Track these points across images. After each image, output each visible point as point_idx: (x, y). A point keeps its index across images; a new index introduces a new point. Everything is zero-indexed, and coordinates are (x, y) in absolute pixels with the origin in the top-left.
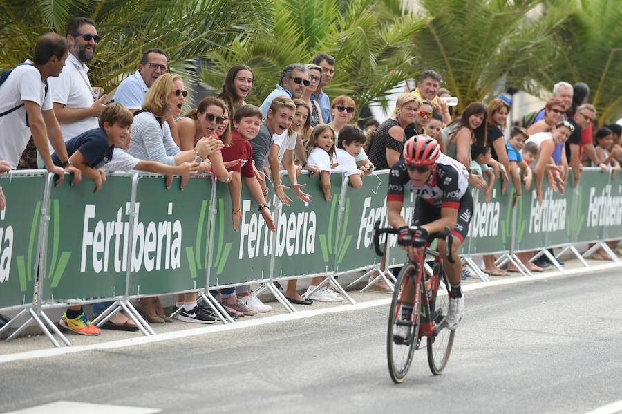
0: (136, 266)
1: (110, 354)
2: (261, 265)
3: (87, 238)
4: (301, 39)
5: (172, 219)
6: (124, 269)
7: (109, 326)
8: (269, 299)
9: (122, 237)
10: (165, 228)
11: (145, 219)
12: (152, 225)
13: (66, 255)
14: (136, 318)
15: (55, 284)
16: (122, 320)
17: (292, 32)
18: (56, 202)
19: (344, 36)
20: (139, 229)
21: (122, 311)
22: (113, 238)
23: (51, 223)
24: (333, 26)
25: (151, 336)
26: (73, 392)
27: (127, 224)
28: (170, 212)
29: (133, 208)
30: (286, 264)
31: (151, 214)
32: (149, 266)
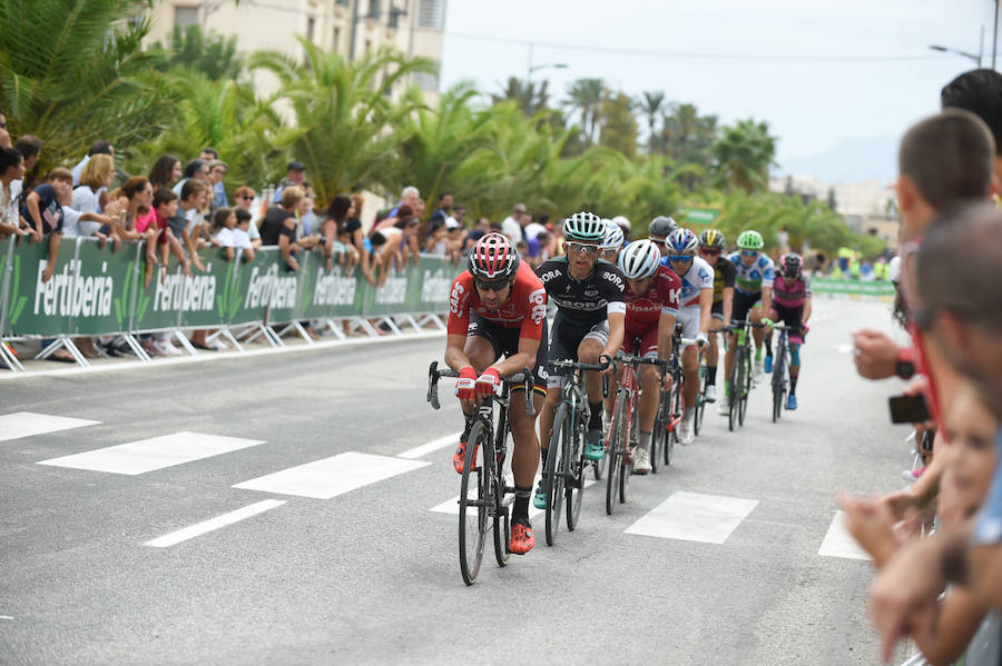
0: (76, 313)
1: (56, 379)
2: (170, 317)
3: (40, 287)
4: (205, 141)
5: (105, 275)
6: (68, 313)
7: (53, 358)
8: (178, 344)
9: (67, 288)
10: (100, 281)
11: (85, 274)
12: (90, 279)
13: (23, 300)
14: (75, 352)
15: (14, 321)
16: (63, 354)
17: (198, 134)
18: (18, 257)
19: (239, 138)
20: (80, 281)
21: (64, 347)
22: (60, 289)
23: (13, 273)
24: (230, 132)
25: (84, 367)
26: (32, 406)
27: (71, 278)
28: (104, 269)
29: (76, 265)
30: (191, 317)
31: (90, 271)
32: (86, 313)
